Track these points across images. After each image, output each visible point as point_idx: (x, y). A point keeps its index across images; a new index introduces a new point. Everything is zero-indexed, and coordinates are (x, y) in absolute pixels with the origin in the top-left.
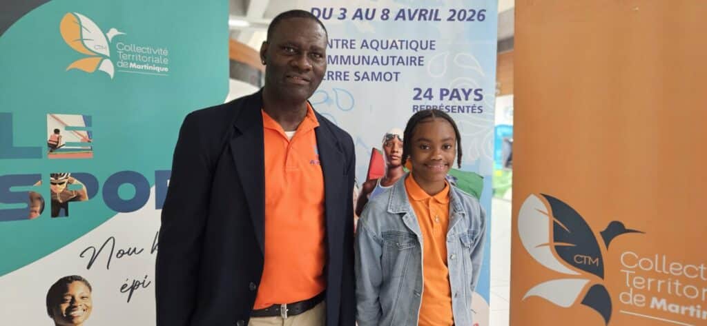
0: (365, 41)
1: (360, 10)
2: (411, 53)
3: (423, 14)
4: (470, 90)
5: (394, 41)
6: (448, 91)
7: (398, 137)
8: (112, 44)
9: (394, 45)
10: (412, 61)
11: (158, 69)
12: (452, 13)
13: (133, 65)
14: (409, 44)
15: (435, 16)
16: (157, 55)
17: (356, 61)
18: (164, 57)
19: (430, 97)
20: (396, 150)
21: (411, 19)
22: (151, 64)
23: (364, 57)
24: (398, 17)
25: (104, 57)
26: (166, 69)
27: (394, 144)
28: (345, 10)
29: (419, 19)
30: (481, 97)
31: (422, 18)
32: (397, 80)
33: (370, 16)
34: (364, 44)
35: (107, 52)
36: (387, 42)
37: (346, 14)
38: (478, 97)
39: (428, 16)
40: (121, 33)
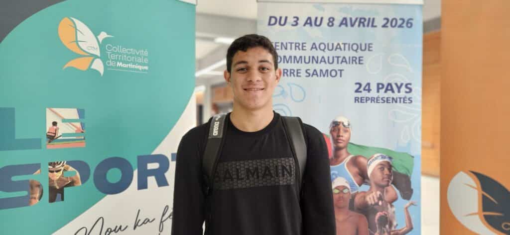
0: (314, 44)
1: (309, 18)
2: (352, 54)
3: (362, 22)
5: (338, 44)
6: (383, 85)
7: (343, 124)
8: (102, 46)
9: (338, 47)
10: (354, 60)
11: (141, 68)
12: (386, 21)
13: (119, 64)
14: (350, 46)
15: (372, 23)
16: (139, 56)
17: (307, 61)
18: (145, 57)
19: (369, 90)
20: (341, 134)
21: (352, 25)
22: (134, 63)
23: (313, 57)
24: (341, 24)
25: (96, 57)
26: (146, 68)
27: (339, 130)
28: (298, 18)
29: (359, 26)
30: (411, 90)
31: (361, 25)
32: (341, 76)
33: (318, 23)
34: (314, 47)
35: (98, 53)
36: (333, 44)
37: (299, 22)
38: (408, 90)
39: (366, 23)
40: (109, 36)
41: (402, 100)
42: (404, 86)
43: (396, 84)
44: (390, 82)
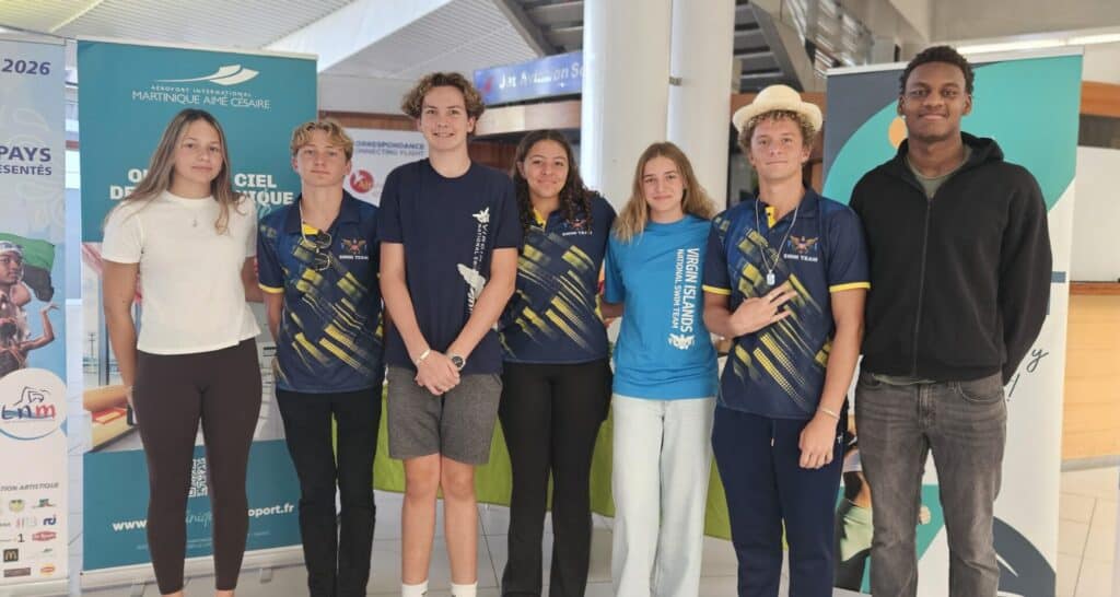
4: (35, 149)
41: (36, 170)
42: (38, 153)
43: (27, 149)
44: (17, 145)
